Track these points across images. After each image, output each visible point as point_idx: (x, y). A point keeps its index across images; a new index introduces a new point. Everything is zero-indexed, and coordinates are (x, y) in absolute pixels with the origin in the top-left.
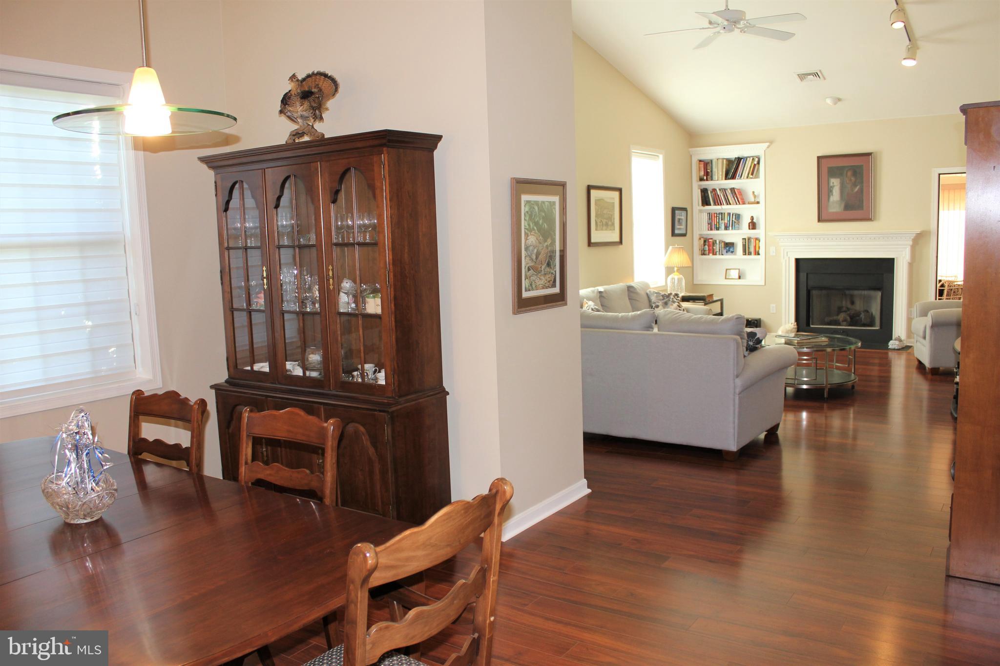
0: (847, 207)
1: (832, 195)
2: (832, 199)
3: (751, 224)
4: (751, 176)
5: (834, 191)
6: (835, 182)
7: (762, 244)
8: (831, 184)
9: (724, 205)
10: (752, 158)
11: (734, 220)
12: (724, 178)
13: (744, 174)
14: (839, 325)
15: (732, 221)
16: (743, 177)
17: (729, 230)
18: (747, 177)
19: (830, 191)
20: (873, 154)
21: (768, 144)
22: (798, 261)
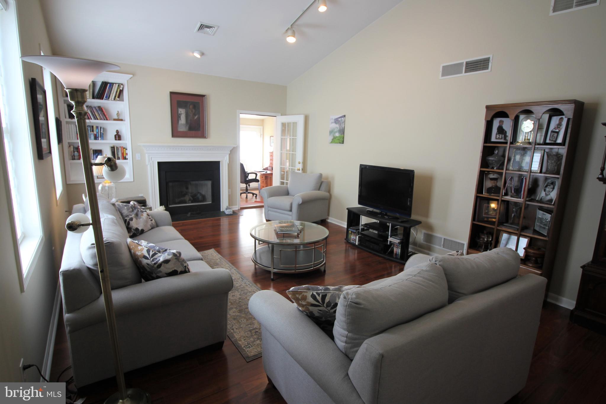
0: (191, 128)
1: (180, 119)
2: (180, 122)
3: (117, 136)
4: (118, 99)
5: (182, 117)
6: (182, 111)
7: (129, 152)
8: (180, 112)
9: (91, 119)
10: (117, 85)
11: (102, 132)
12: (91, 97)
13: (111, 96)
14: (185, 203)
15: (101, 133)
16: (110, 98)
17: (98, 140)
18: (114, 99)
19: (179, 117)
20: (206, 96)
21: (132, 76)
22: (159, 164)
